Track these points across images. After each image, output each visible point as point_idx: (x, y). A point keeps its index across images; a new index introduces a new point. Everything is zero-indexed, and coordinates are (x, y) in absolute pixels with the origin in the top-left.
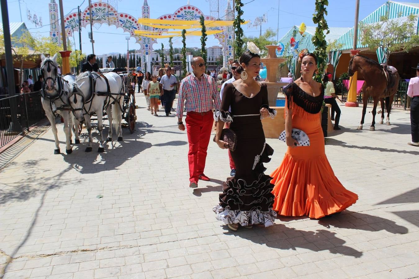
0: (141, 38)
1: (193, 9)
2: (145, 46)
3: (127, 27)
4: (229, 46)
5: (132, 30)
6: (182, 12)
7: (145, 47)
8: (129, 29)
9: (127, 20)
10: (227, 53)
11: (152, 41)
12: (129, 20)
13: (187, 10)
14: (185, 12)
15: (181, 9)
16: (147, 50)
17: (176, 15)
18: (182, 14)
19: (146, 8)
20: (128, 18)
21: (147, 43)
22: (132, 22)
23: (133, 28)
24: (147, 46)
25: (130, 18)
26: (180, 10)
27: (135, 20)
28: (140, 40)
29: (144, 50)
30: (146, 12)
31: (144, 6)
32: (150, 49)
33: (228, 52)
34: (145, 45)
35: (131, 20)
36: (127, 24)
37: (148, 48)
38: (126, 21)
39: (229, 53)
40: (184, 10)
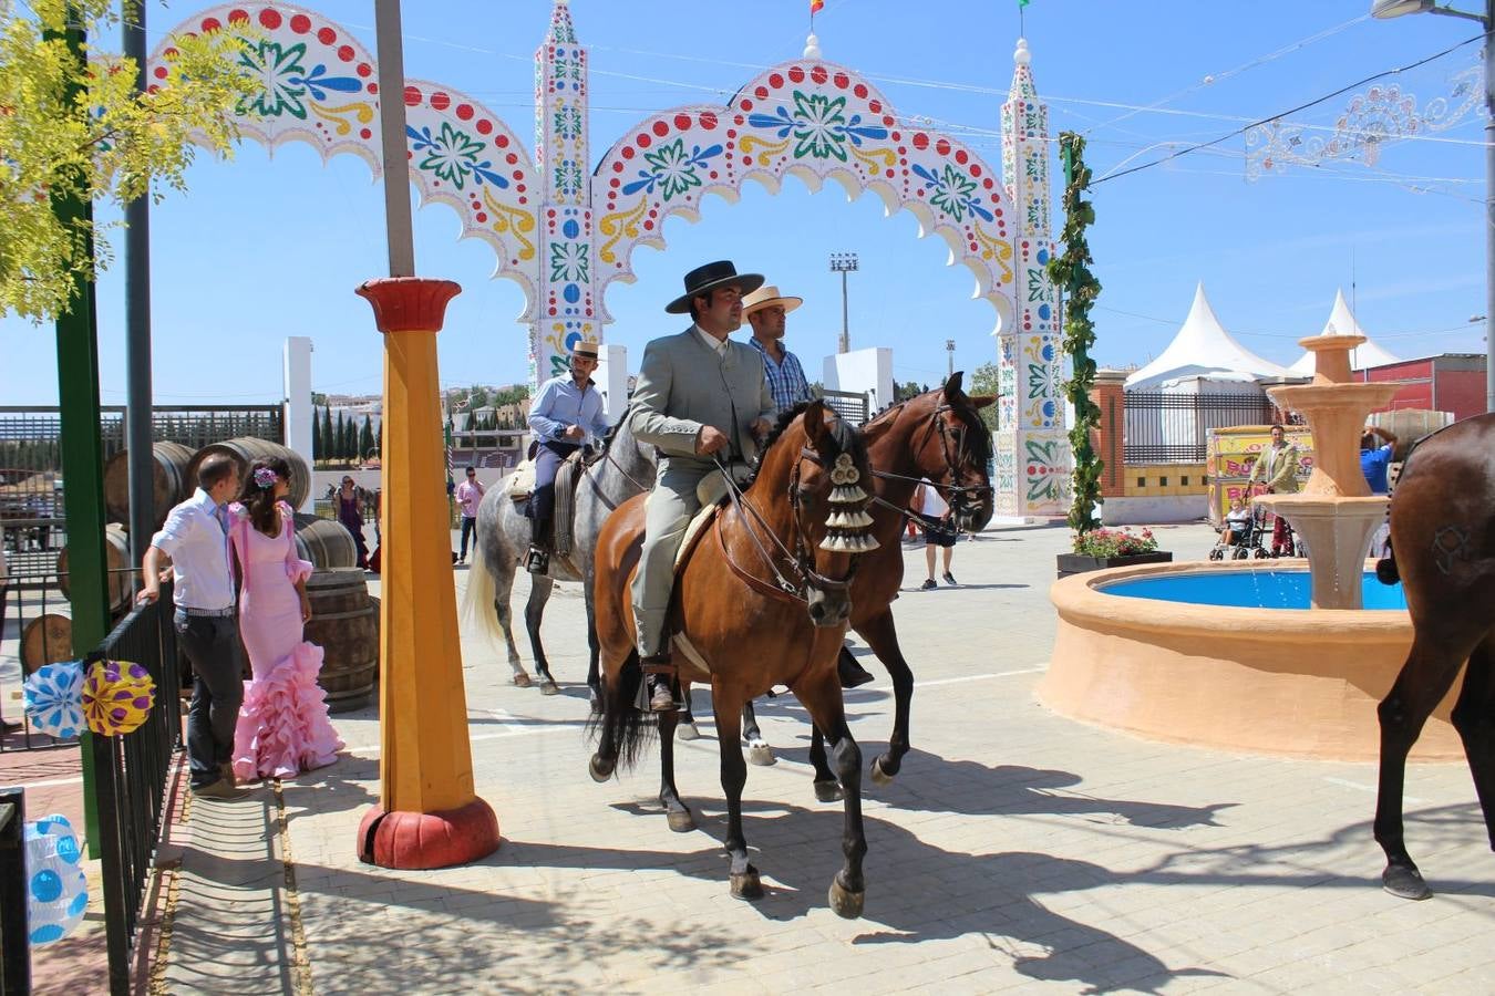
0: (536, 246)
1: (842, 81)
2: (560, 297)
3: (445, 169)
4: (1038, 303)
5: (478, 190)
6: (782, 97)
7: (561, 305)
8: (460, 186)
9: (446, 126)
10: (1027, 350)
11: (600, 263)
12: (458, 125)
13: (808, 87)
14: (797, 95)
15: (776, 81)
16: (574, 323)
17: (746, 115)
18: (781, 111)
19: (568, 56)
20: (450, 114)
21: (572, 276)
22: (476, 137)
23: (486, 181)
24: (571, 294)
25: (465, 112)
26: (768, 86)
27: (497, 131)
28: (527, 253)
29: (552, 321)
30: (569, 82)
31: (557, 47)
32: (589, 312)
33: (1035, 340)
34: (561, 286)
35: (469, 126)
36: (444, 151)
37: (581, 305)
38: (436, 132)
39: (1044, 344)
40: (789, 86)
